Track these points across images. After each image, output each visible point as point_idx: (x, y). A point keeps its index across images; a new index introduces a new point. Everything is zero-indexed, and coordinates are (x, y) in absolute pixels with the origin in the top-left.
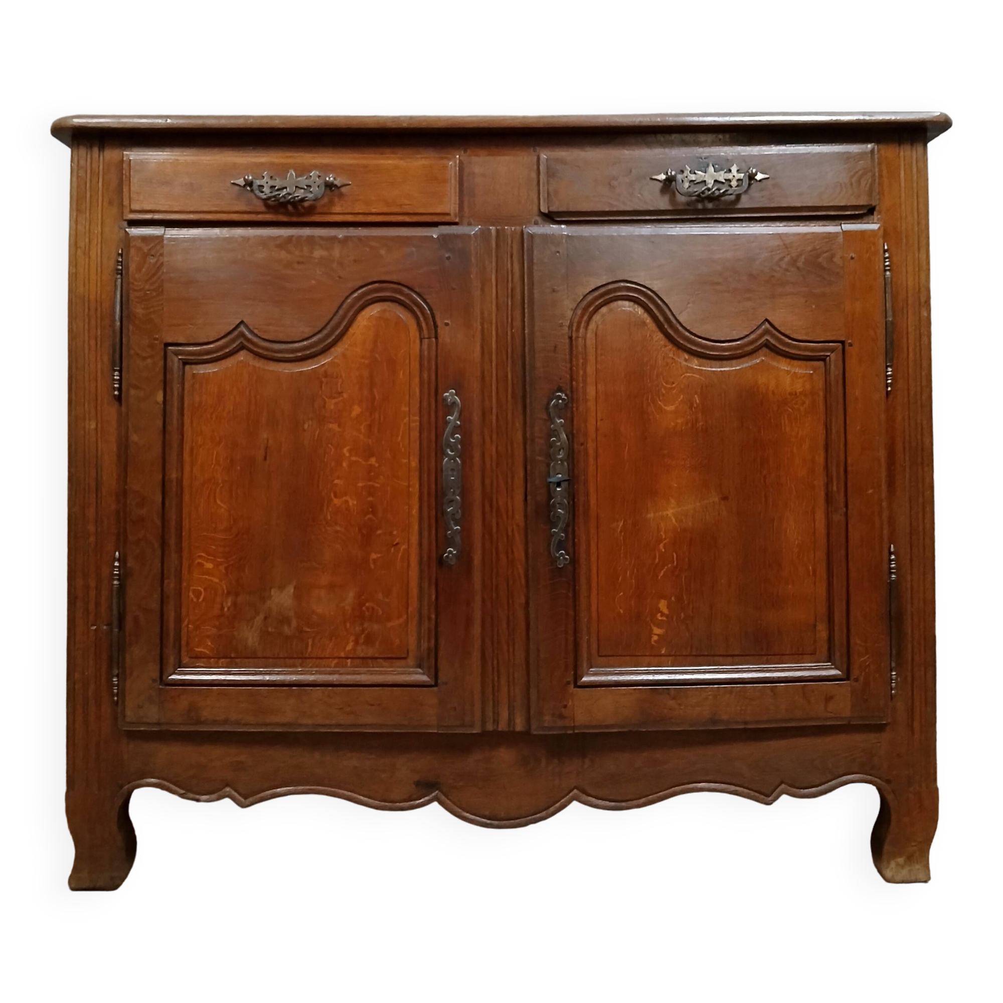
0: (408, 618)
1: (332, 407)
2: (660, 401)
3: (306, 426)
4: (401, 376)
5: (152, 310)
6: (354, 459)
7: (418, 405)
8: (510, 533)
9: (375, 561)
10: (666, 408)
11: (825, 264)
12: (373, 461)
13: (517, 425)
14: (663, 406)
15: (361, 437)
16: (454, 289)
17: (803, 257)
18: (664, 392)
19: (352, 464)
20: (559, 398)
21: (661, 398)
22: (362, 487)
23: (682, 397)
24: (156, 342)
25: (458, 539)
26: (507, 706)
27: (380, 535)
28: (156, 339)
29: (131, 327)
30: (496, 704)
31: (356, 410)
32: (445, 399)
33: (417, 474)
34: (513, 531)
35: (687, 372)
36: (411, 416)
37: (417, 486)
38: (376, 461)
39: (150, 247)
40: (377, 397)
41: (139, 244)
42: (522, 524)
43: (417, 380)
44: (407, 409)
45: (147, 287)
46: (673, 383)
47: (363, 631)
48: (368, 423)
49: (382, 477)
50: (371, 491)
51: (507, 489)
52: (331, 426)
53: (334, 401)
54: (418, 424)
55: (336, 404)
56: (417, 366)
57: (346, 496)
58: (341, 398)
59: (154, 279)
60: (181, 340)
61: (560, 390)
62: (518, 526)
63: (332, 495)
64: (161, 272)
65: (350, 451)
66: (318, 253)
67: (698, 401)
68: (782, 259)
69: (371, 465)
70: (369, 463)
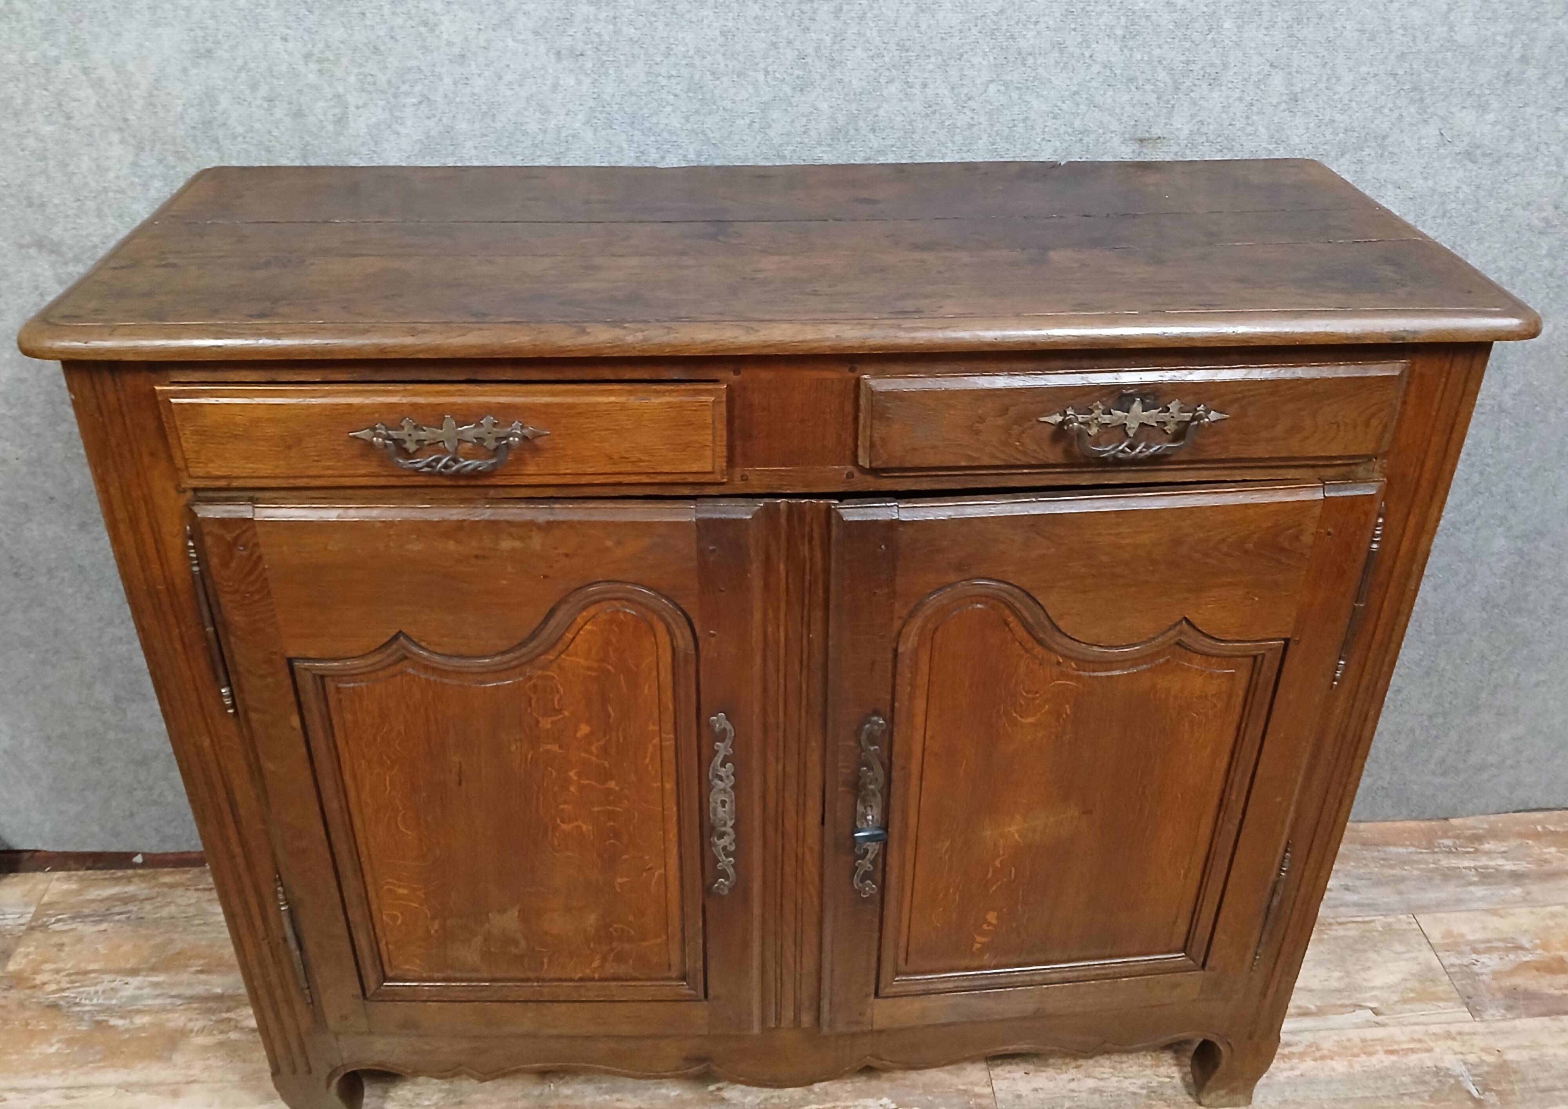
0: (668, 937)
1: (549, 726)
2: (1016, 712)
3: (513, 748)
4: (646, 691)
5: (257, 617)
6: (585, 782)
7: (673, 721)
8: (800, 856)
9: (621, 885)
10: (1023, 720)
11: (1286, 545)
12: (612, 784)
13: (813, 744)
14: (1019, 718)
15: (594, 759)
16: (721, 591)
17: (1256, 536)
18: (1023, 702)
19: (581, 788)
20: (876, 723)
21: (1018, 709)
22: (598, 812)
23: (1047, 707)
24: (274, 657)
25: (730, 871)
26: (792, 1008)
27: (626, 860)
28: (275, 653)
29: (232, 639)
30: (779, 1006)
31: (584, 729)
32: (710, 726)
33: (674, 797)
34: (803, 854)
35: (1058, 680)
36: (663, 735)
37: (675, 809)
38: (617, 785)
39: (234, 535)
40: (613, 715)
41: (216, 530)
42: (817, 847)
43: (669, 693)
44: (657, 728)
45: (243, 588)
46: (1037, 693)
47: (612, 950)
48: (602, 742)
49: (626, 802)
50: (611, 815)
51: (797, 838)
52: (548, 747)
53: (550, 719)
54: (673, 742)
55: (552, 723)
56: (670, 677)
57: (577, 820)
58: (560, 716)
59: (252, 577)
60: (311, 654)
61: (876, 713)
62: (811, 849)
63: (558, 821)
64: (260, 568)
65: (577, 774)
66: (506, 544)
67: (1069, 712)
68: (1223, 540)
69: (609, 789)
70: (607, 786)
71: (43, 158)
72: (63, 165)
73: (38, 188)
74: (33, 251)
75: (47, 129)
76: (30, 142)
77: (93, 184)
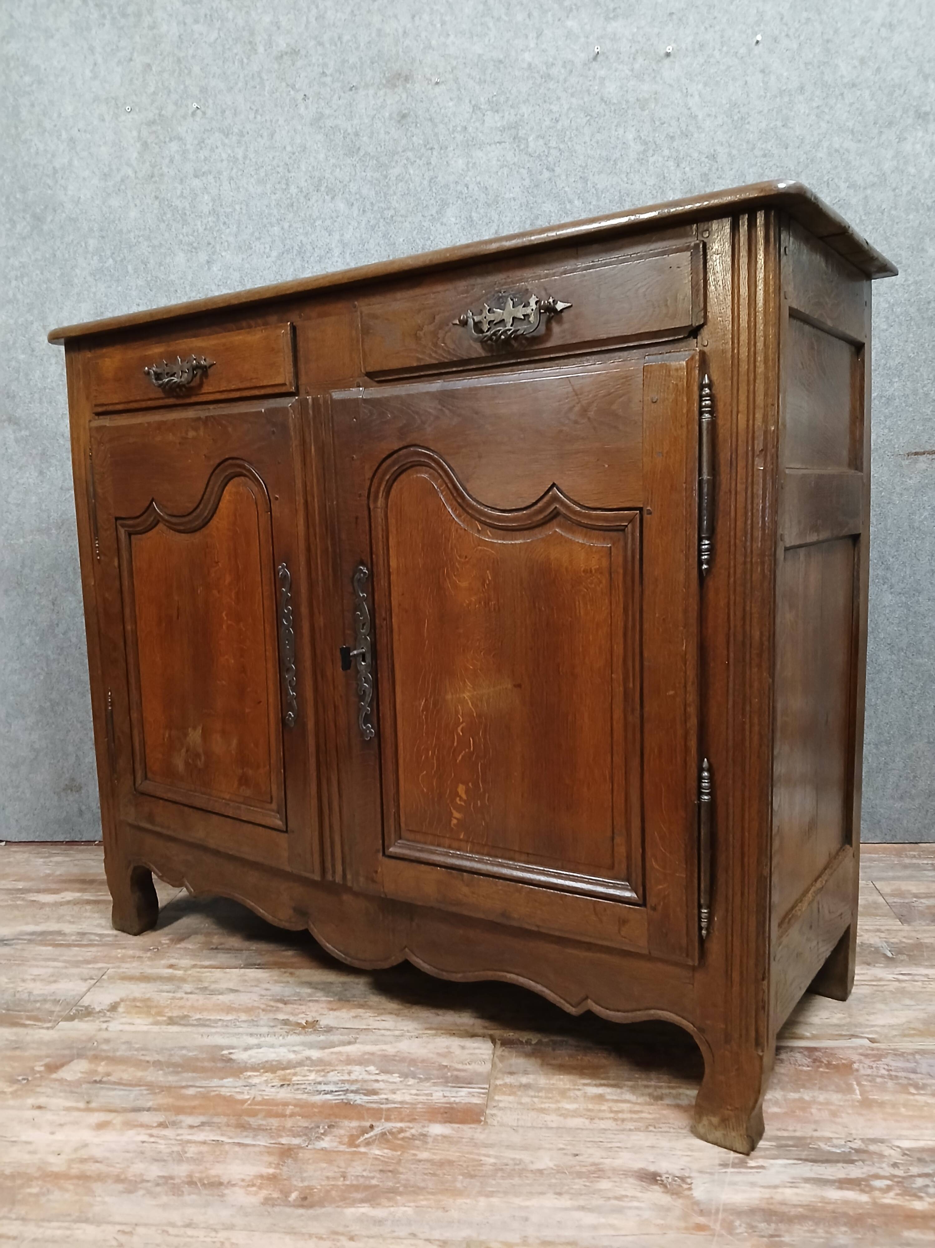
61: (362, 563)
71: (18, 372)
72: (27, 375)
73: (13, 388)
74: (6, 424)
75: (22, 357)
76: (13, 363)
77: (39, 385)
